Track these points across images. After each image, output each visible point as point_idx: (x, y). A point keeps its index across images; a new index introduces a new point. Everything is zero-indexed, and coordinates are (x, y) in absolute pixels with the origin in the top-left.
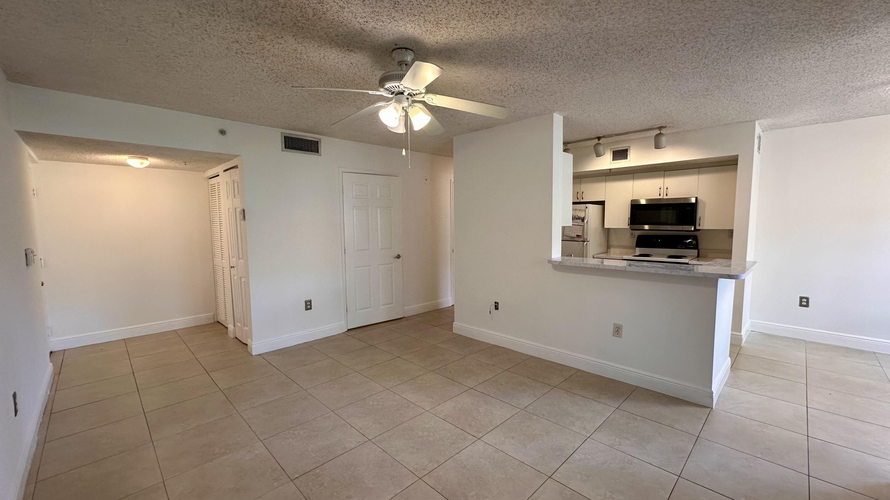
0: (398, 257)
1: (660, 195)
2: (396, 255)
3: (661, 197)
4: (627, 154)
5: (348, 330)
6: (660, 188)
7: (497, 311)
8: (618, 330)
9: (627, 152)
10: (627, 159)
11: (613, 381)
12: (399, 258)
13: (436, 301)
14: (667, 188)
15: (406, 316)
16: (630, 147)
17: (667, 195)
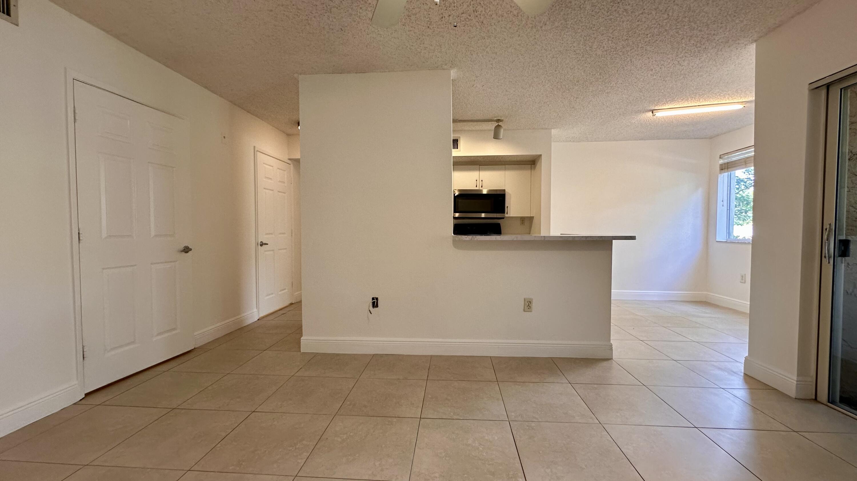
0: (186, 250)
1: (476, 186)
2: (182, 247)
3: (477, 188)
4: (457, 144)
5: (87, 395)
6: (476, 180)
7: (376, 309)
8: (528, 305)
9: (458, 142)
10: (457, 148)
11: (528, 358)
12: (187, 252)
13: (237, 317)
14: (482, 181)
15: (196, 346)
16: (460, 137)
17: (482, 187)
